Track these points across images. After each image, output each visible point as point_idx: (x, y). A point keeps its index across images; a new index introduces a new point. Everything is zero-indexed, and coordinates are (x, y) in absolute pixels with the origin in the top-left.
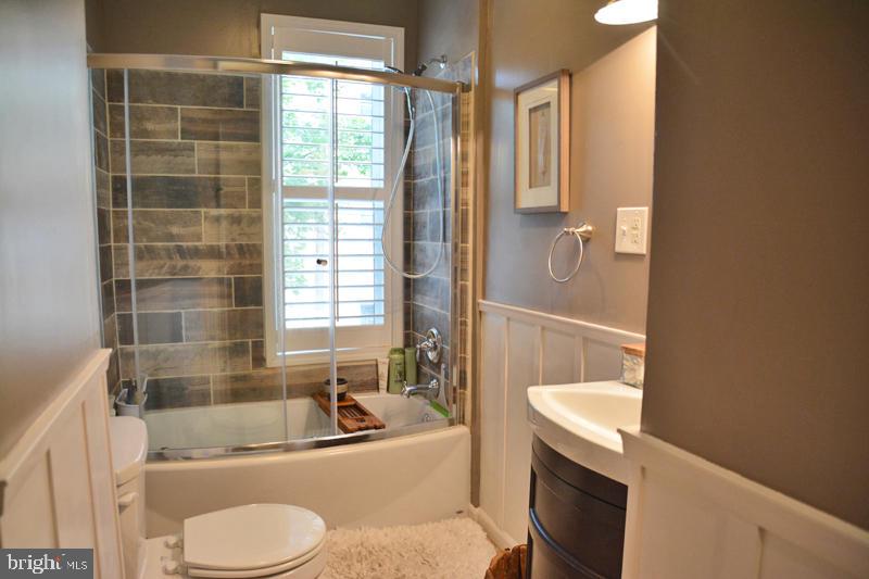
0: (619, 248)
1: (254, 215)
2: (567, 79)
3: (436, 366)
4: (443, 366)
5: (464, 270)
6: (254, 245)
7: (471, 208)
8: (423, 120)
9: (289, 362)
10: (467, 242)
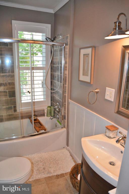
0: (106, 98)
1: (12, 75)
2: (94, 49)
3: (59, 112)
4: (60, 113)
5: (65, 91)
6: (13, 82)
7: (67, 76)
8: (56, 50)
9: (23, 111)
10: (66, 85)
